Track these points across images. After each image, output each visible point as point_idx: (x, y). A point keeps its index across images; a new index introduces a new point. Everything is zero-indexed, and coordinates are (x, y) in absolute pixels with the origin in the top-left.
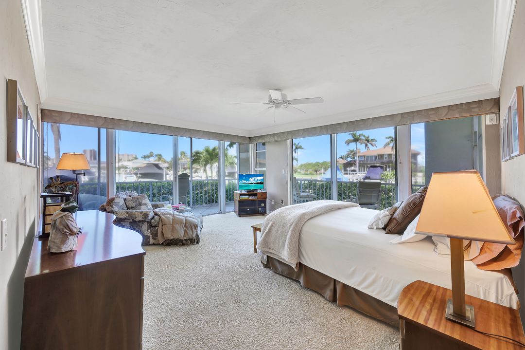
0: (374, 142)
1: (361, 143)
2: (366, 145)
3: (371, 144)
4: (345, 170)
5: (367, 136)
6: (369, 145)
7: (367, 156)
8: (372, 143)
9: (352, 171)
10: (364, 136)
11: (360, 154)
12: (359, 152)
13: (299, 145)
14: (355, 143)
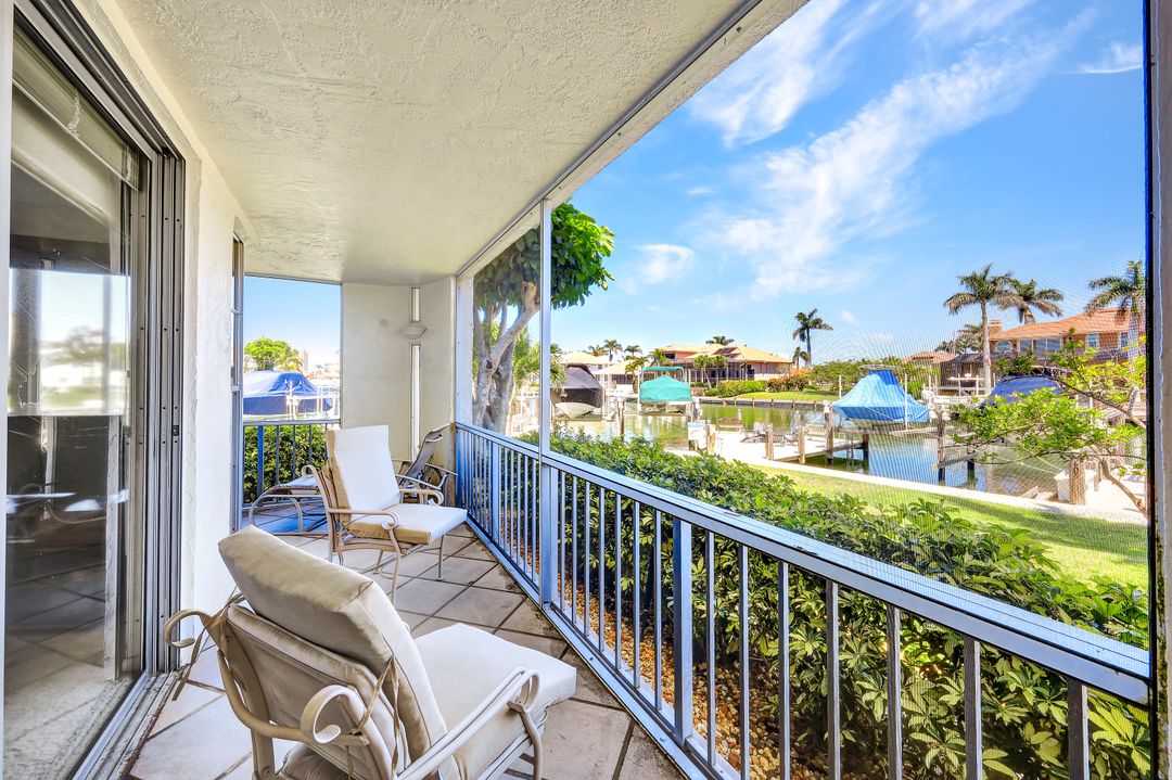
0: (1051, 301)
1: (1005, 306)
2: (1022, 310)
3: (1041, 307)
4: (944, 382)
5: (1024, 281)
6: (1033, 310)
7: (1022, 342)
8: (1042, 301)
9: (964, 384)
10: (1016, 284)
11: (995, 337)
12: (996, 330)
13: (814, 318)
14: (977, 307)
